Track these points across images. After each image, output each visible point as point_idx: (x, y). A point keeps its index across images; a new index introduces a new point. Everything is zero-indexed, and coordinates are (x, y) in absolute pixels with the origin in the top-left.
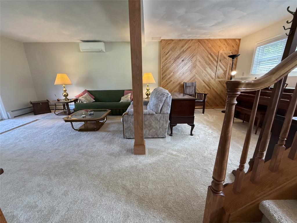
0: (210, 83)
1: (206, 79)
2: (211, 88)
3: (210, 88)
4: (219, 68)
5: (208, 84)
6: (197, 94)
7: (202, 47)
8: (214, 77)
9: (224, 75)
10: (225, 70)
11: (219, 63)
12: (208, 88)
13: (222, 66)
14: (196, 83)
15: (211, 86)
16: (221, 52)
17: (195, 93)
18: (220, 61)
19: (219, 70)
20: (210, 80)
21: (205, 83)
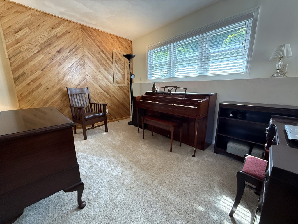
0: (109, 89)
1: (103, 84)
2: (112, 95)
3: (110, 95)
4: (116, 70)
5: (107, 90)
6: (93, 105)
7: (89, 37)
8: (112, 82)
9: (123, 79)
10: (123, 74)
11: (115, 64)
12: (108, 96)
13: (119, 68)
14: (89, 88)
15: (111, 93)
16: (115, 51)
17: (91, 104)
18: (116, 62)
19: (116, 73)
20: (108, 85)
21: (103, 89)
